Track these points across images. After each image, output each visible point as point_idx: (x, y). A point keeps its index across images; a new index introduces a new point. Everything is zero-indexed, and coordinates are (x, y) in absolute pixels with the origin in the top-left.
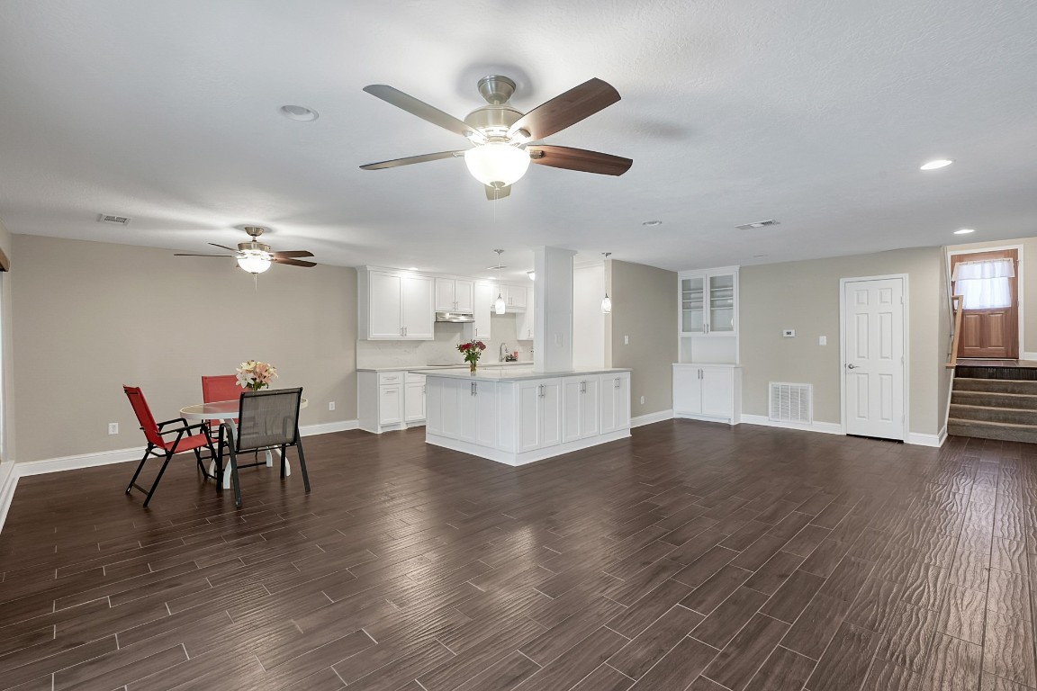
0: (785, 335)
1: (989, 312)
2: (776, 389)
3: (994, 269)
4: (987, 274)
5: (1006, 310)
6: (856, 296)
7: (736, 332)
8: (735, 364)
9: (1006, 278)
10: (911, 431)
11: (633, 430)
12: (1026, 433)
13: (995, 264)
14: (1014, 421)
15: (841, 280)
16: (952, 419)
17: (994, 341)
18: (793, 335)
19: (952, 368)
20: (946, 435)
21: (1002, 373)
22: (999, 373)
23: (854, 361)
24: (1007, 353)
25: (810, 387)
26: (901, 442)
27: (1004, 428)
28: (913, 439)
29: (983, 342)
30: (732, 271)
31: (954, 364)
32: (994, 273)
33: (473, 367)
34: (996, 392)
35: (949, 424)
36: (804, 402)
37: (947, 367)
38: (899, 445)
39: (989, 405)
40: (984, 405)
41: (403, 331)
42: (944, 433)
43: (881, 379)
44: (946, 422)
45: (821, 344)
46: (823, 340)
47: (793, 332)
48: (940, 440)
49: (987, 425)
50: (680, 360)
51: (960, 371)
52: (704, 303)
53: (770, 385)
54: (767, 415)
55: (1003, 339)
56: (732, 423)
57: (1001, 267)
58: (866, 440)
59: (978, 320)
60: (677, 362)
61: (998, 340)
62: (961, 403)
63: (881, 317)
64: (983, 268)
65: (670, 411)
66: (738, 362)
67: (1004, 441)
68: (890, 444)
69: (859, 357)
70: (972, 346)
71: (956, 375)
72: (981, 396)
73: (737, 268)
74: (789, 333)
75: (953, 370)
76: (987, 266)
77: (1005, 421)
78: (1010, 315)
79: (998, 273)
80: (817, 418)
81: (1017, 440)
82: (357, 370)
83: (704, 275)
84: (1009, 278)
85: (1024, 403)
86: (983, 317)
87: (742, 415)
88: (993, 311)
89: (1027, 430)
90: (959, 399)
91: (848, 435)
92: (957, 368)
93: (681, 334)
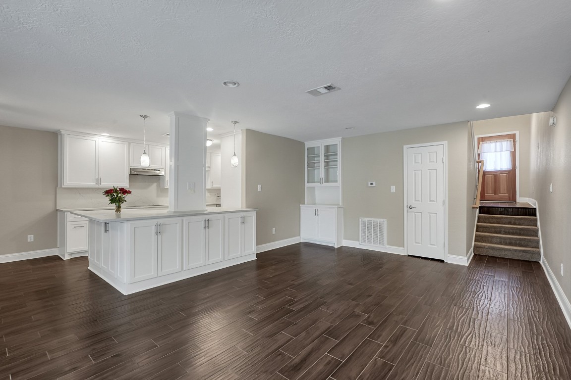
0: (370, 185)
1: (499, 173)
2: (364, 223)
3: (502, 146)
4: (498, 149)
5: (509, 171)
6: (414, 156)
7: (339, 183)
8: (339, 205)
9: (509, 152)
10: (449, 253)
11: (258, 255)
12: (524, 254)
13: (503, 143)
14: (516, 245)
15: (404, 146)
16: (476, 243)
17: (502, 191)
18: (374, 185)
19: (477, 208)
20: (473, 254)
21: (508, 211)
22: (505, 211)
23: (412, 203)
24: (510, 198)
25: (384, 222)
26: (442, 261)
27: (510, 250)
28: (452, 259)
29: (496, 191)
30: (336, 141)
31: (478, 205)
32: (502, 148)
33: (118, 209)
34: (504, 224)
35: (475, 247)
36: (381, 231)
37: (473, 208)
38: (442, 264)
39: (500, 233)
40: (497, 233)
41: (98, 181)
42: (471, 253)
43: (430, 216)
44: (473, 246)
45: (392, 191)
46: (393, 189)
47: (374, 183)
48: (468, 260)
49: (499, 248)
50: (306, 202)
51: (482, 210)
52: (320, 164)
53: (360, 220)
54: (359, 241)
55: (507, 189)
56: (336, 247)
57: (506, 145)
58: (420, 260)
59: (493, 177)
60: (304, 204)
61: (504, 190)
62: (482, 232)
63: (430, 173)
64: (496, 146)
65: (298, 237)
66: (341, 204)
67: (510, 259)
68: (435, 263)
69: (416, 201)
70: (489, 194)
71: (480, 213)
72: (494, 227)
73: (340, 139)
74: (372, 184)
75: (478, 210)
76: (498, 144)
77: (510, 244)
78: (511, 174)
79: (504, 149)
80: (389, 244)
81: (518, 258)
82: (57, 210)
83: (320, 144)
84: (511, 152)
85: (522, 232)
86: (496, 175)
87: (343, 240)
88: (502, 172)
89: (524, 251)
90: (481, 229)
91: (409, 255)
92: (480, 207)
93: (307, 185)
